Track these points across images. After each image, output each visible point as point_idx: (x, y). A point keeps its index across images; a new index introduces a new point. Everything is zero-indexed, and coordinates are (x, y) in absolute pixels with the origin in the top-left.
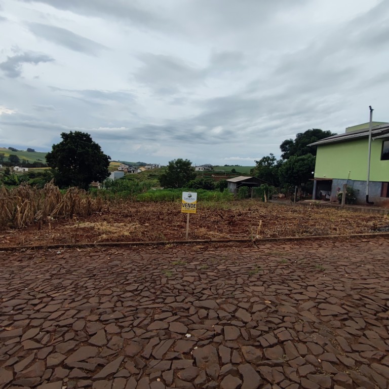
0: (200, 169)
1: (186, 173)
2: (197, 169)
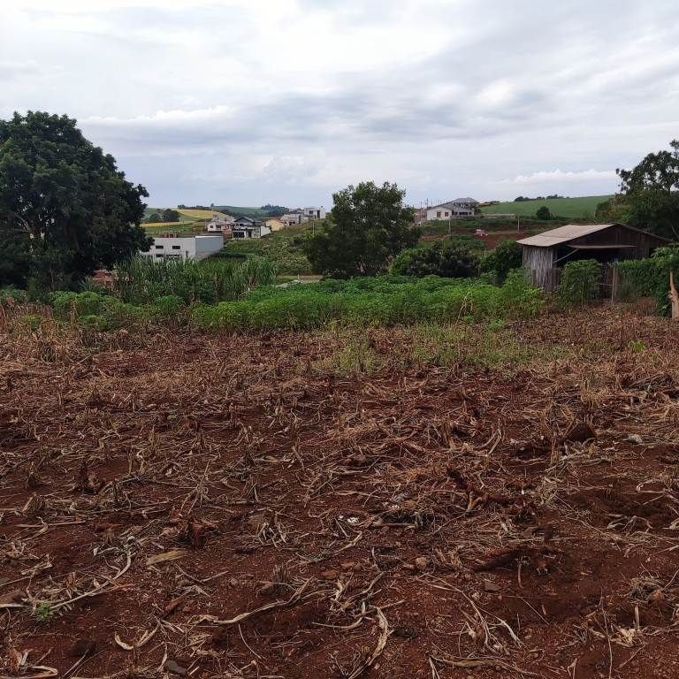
0: (439, 214)
1: (388, 226)
2: (431, 216)
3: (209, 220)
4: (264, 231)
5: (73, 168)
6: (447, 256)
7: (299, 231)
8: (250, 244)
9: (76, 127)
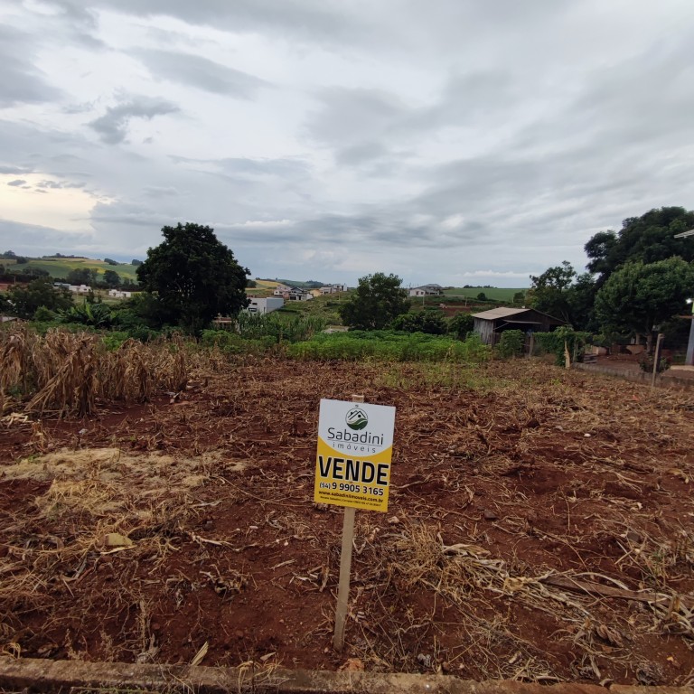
0: (417, 293)
1: (391, 300)
2: (413, 294)
3: (275, 288)
4: (309, 297)
5: (211, 257)
6: (428, 320)
7: (330, 298)
8: (301, 304)
9: (213, 233)
